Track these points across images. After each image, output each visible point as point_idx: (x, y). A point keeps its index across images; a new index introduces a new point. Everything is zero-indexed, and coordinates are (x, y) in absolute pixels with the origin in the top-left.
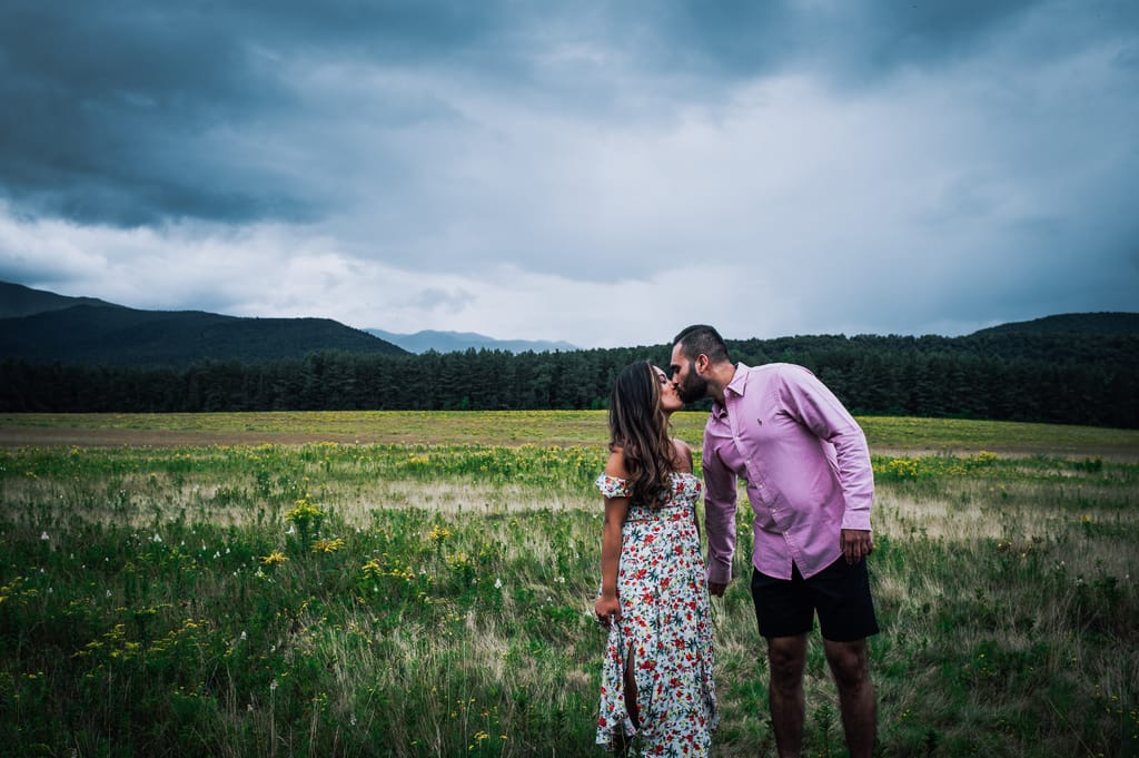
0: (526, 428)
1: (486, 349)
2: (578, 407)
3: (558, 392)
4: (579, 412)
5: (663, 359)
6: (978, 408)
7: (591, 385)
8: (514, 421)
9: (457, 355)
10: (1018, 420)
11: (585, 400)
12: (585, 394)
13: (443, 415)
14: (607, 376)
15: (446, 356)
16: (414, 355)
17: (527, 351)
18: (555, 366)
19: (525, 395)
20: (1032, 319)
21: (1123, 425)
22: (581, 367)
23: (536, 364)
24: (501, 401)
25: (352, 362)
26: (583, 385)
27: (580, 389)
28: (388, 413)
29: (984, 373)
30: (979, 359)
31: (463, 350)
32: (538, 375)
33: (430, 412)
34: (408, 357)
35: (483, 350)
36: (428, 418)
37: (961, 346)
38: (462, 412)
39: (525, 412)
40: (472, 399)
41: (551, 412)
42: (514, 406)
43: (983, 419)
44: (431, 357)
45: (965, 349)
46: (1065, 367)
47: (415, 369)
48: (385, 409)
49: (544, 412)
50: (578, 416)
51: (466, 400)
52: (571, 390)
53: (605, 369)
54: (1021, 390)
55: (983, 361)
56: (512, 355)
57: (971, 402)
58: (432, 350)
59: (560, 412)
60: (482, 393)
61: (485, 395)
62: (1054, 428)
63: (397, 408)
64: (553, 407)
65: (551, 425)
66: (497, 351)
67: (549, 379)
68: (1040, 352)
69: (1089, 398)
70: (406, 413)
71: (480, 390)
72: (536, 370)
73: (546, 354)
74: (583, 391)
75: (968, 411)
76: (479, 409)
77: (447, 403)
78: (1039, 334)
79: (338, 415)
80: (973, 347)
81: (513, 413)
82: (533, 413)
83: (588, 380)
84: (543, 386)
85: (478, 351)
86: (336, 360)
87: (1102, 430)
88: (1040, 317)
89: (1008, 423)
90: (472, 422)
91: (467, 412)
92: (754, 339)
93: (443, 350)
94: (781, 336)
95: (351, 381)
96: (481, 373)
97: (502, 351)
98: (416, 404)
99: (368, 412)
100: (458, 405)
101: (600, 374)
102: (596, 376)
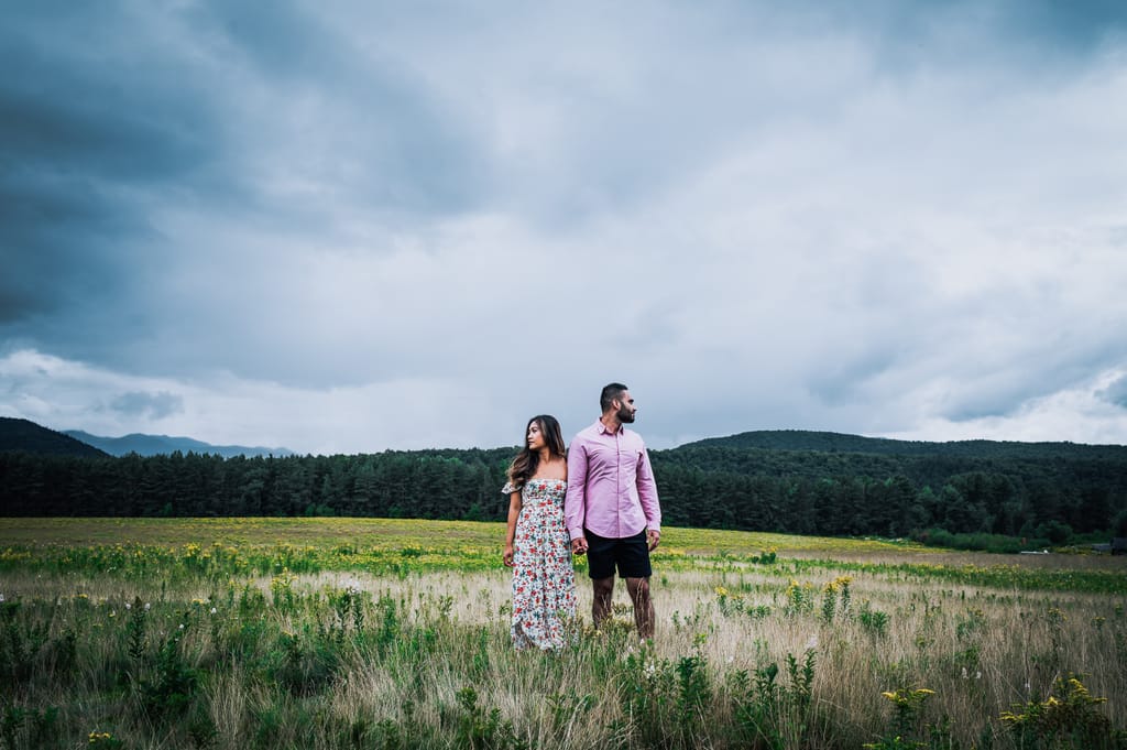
0: (231, 535)
1: (194, 452)
2: (291, 514)
3: (270, 498)
4: (290, 519)
5: (381, 466)
6: (680, 516)
7: (305, 492)
8: (218, 528)
9: (161, 459)
10: (715, 527)
11: (299, 507)
12: (298, 500)
13: (141, 522)
14: (323, 482)
15: (150, 460)
16: (114, 458)
17: (239, 455)
18: (267, 471)
19: (234, 501)
20: (729, 435)
21: (805, 533)
22: (295, 473)
23: (248, 469)
24: (208, 507)
25: (40, 464)
26: (297, 491)
27: (294, 495)
28: (77, 519)
29: (685, 482)
30: (682, 471)
31: (169, 453)
32: (250, 481)
33: (126, 519)
34: (105, 461)
35: (190, 454)
36: (123, 525)
37: (667, 458)
38: (162, 519)
39: (232, 519)
40: (175, 505)
41: (261, 519)
42: (221, 513)
43: (685, 526)
44: (132, 459)
45: (671, 461)
46: (756, 478)
47: (113, 473)
48: (76, 516)
49: (253, 519)
50: (289, 523)
51: (169, 506)
52: (284, 495)
53: (321, 475)
54: (718, 499)
55: (685, 472)
56: (222, 459)
57: (673, 510)
58: (133, 453)
59: (270, 519)
60: (188, 499)
61: (190, 502)
62: (746, 535)
63: (90, 514)
64: (264, 515)
65: (258, 532)
66: (206, 455)
67: (260, 484)
68: (736, 465)
69: (776, 507)
70: (98, 520)
71: (185, 495)
72: (247, 475)
73: (259, 459)
74: (296, 498)
75: (671, 519)
76: (183, 516)
77: (149, 510)
78: (735, 450)
79: (17, 521)
80: (678, 460)
81: (219, 520)
82: (241, 520)
83: (303, 486)
84: (254, 492)
85: (185, 454)
86: (22, 461)
87: (786, 536)
88: (736, 433)
89: (706, 530)
90: (172, 528)
91: (168, 519)
92: (475, 449)
93: (146, 453)
94: (500, 447)
95: (38, 485)
96: (187, 478)
97: (212, 455)
98: (112, 510)
99: (54, 519)
100: (160, 511)
101: (316, 480)
102: (311, 482)
